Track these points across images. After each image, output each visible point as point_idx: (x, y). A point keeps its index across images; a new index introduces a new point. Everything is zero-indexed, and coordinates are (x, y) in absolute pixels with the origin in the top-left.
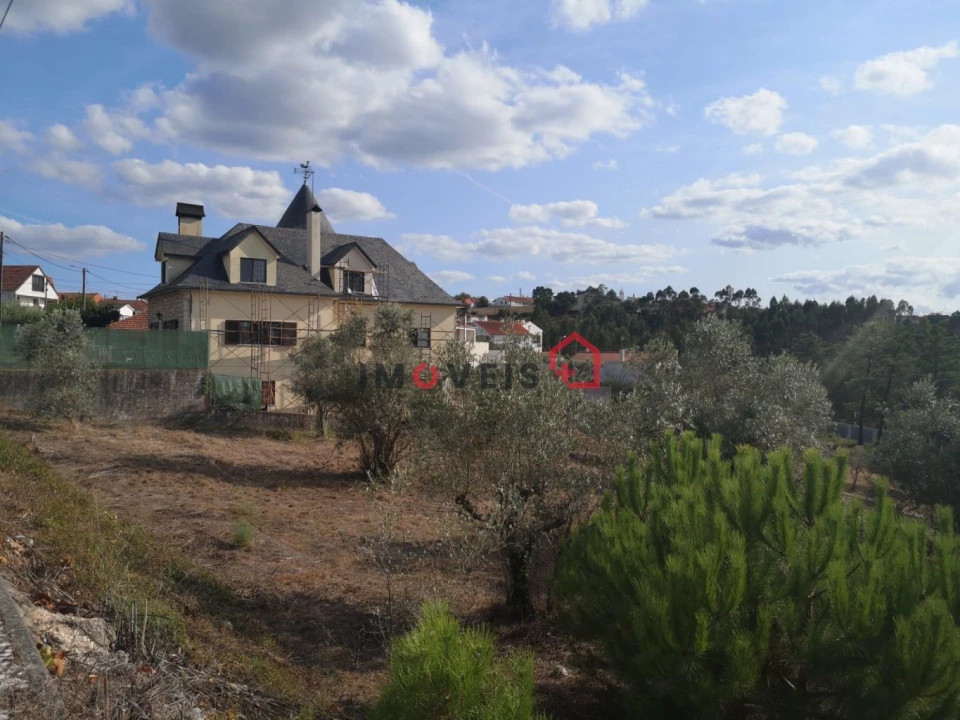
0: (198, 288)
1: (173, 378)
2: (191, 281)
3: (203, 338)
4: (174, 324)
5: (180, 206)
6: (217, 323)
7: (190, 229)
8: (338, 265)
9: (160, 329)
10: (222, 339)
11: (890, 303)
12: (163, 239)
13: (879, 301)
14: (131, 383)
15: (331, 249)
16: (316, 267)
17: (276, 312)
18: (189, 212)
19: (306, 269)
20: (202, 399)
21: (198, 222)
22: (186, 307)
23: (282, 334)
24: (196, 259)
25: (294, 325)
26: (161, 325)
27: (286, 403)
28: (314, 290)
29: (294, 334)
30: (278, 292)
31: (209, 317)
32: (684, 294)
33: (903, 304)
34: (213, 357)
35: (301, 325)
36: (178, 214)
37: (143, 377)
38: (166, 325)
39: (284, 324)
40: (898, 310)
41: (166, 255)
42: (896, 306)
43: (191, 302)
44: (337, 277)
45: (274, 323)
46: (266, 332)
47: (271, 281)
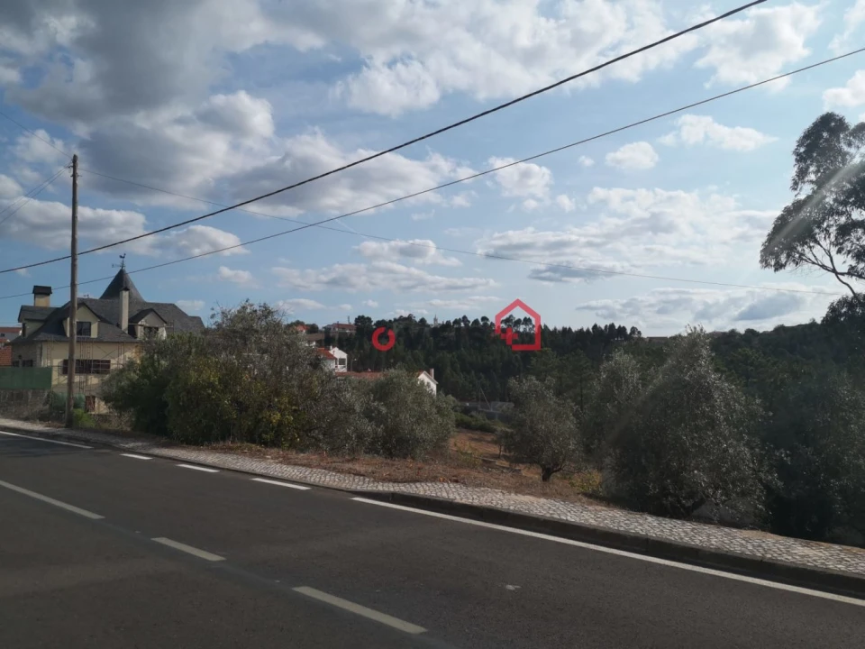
0: (46, 341)
1: (30, 394)
2: (42, 336)
3: (49, 370)
4: (30, 363)
5: (36, 287)
6: (57, 362)
7: (42, 302)
8: (140, 323)
9: (20, 366)
10: (60, 371)
11: (624, 329)
12: (24, 310)
13: (617, 327)
14: (4, 397)
15: (137, 312)
16: (125, 324)
17: (96, 353)
18: (42, 291)
19: (119, 326)
20: (47, 406)
21: (47, 298)
22: (38, 353)
23: (99, 367)
24: (45, 321)
25: (109, 362)
26: (21, 363)
27: (102, 409)
28: (122, 339)
29: (109, 367)
30: (99, 341)
31: (52, 358)
32: (476, 322)
33: (633, 330)
34: (54, 382)
35: (113, 361)
36: (34, 292)
37: (12, 394)
38: (24, 363)
39: (102, 361)
40: (631, 334)
41: (26, 319)
42: (629, 331)
43: (41, 349)
44: (140, 332)
45: (95, 361)
46: (90, 366)
47: (94, 334)
